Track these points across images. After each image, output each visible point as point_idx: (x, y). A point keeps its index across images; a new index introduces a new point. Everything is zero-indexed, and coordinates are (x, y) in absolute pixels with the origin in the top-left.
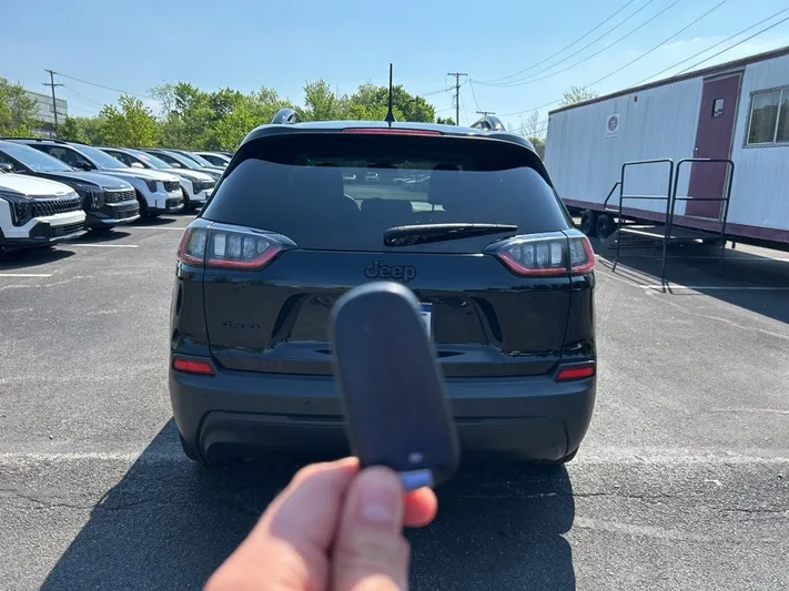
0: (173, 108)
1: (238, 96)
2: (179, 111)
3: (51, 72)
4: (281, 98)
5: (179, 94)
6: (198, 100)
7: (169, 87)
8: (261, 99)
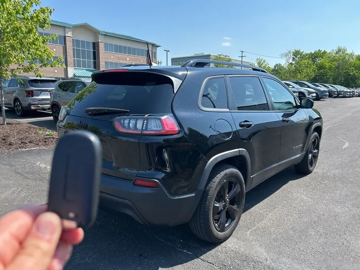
0: (291, 61)
1: (325, 52)
2: (293, 62)
3: (242, 52)
4: (349, 52)
5: (294, 55)
6: (303, 57)
7: (290, 52)
8: (337, 53)
